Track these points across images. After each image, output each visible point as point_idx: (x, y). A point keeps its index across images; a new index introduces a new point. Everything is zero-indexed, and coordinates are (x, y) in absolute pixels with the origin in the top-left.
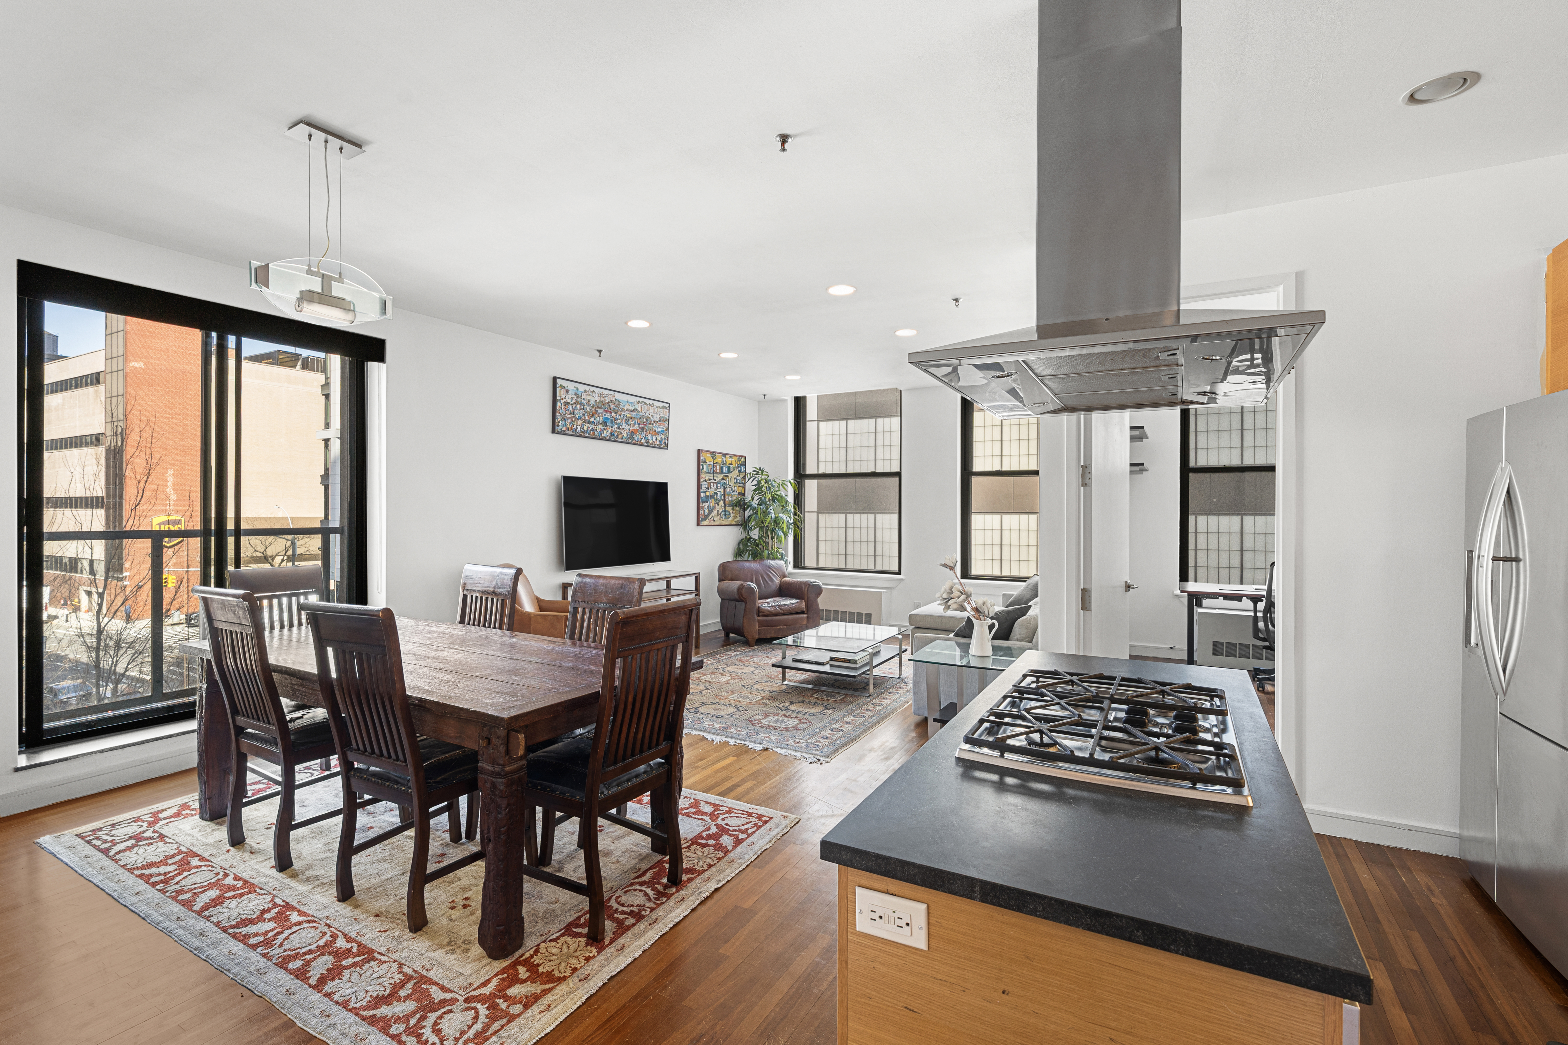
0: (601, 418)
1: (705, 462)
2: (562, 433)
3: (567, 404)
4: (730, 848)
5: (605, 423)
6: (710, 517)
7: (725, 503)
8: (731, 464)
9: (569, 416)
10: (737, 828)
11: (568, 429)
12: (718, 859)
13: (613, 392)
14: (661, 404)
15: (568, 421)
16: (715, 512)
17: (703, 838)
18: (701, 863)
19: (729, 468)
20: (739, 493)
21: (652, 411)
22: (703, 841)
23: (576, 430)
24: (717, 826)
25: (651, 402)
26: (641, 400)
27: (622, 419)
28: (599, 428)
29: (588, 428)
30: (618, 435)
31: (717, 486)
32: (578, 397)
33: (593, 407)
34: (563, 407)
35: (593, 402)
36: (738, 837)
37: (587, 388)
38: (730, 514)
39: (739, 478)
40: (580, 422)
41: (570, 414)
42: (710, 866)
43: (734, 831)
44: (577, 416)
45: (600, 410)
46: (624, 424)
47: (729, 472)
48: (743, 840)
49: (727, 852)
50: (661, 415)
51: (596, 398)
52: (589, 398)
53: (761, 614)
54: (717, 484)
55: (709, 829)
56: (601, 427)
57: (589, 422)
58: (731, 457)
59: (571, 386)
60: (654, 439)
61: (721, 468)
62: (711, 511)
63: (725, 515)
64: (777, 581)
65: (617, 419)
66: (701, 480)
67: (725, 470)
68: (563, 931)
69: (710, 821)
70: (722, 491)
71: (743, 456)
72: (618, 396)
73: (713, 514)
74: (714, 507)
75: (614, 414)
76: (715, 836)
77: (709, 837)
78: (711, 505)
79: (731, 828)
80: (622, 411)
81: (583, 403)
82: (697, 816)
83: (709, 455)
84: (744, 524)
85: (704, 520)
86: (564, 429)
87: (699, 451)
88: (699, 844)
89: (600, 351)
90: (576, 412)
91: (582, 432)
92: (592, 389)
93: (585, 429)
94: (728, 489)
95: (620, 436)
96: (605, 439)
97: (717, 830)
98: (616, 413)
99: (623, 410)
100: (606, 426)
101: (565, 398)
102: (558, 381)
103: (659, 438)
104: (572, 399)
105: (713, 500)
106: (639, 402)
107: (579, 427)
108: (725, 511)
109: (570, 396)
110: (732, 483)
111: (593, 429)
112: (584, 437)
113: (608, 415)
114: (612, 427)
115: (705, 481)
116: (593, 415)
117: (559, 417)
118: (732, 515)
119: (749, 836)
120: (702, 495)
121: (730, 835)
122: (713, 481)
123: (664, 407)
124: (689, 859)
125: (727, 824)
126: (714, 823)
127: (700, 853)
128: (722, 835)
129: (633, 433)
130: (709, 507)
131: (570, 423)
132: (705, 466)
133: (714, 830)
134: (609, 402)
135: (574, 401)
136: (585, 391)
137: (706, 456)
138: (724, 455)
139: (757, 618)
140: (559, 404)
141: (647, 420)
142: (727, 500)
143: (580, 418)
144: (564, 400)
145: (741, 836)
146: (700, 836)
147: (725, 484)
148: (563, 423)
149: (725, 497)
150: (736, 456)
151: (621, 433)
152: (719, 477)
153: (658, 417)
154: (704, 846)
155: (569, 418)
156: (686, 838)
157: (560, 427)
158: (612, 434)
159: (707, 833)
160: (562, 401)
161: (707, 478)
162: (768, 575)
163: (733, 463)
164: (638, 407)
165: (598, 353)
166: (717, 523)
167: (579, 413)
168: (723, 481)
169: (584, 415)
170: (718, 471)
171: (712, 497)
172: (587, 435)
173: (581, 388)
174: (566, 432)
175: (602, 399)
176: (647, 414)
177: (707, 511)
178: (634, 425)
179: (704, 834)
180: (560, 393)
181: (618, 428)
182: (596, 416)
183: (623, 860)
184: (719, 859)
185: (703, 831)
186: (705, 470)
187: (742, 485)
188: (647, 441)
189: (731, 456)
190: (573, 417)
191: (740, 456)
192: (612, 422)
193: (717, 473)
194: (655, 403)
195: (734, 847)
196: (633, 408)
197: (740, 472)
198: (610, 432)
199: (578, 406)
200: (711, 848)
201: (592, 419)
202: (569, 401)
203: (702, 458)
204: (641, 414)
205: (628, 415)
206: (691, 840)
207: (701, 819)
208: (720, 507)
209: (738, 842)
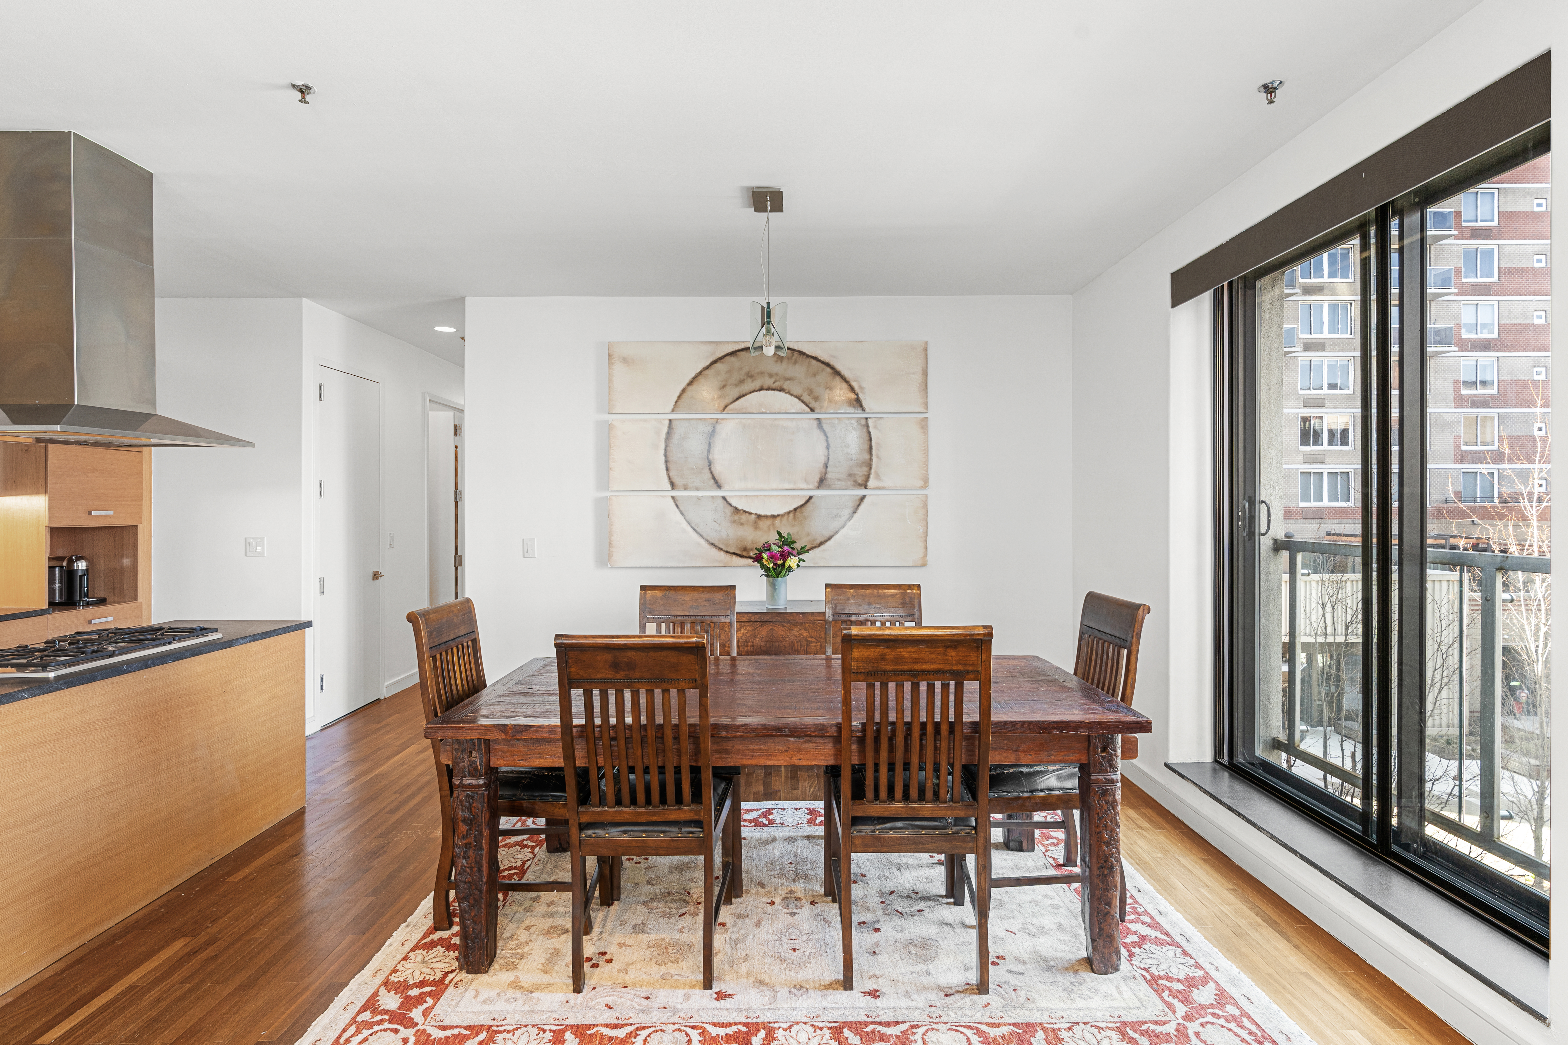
4: (383, 991)
10: (376, 1028)
12: (398, 970)
17: (430, 994)
18: (419, 958)
22: (427, 989)
24: (411, 1024)
36: (373, 1012)
42: (405, 958)
43: (379, 1023)
48: (363, 1009)
49: (386, 983)
55: (426, 1013)
68: (525, 868)
69: (430, 1030)
76: (409, 1003)
77: (420, 1000)
79: (387, 1025)
82: (456, 1031)
88: (433, 983)
97: (411, 1015)
119: (354, 1021)
121: (386, 1012)
124: (438, 959)
125: (396, 1031)
126: (419, 1027)
127: (426, 970)
128: (399, 1008)
133: (416, 1014)
145: (366, 1016)
146: (436, 996)
154: (422, 984)
156: (456, 986)
159: (425, 1005)
179: (430, 1001)
183: (523, 935)
184: (395, 971)
185: (433, 1007)
195: (376, 994)
200: (411, 982)
206: (448, 985)
207: (444, 1028)
209: (371, 1004)
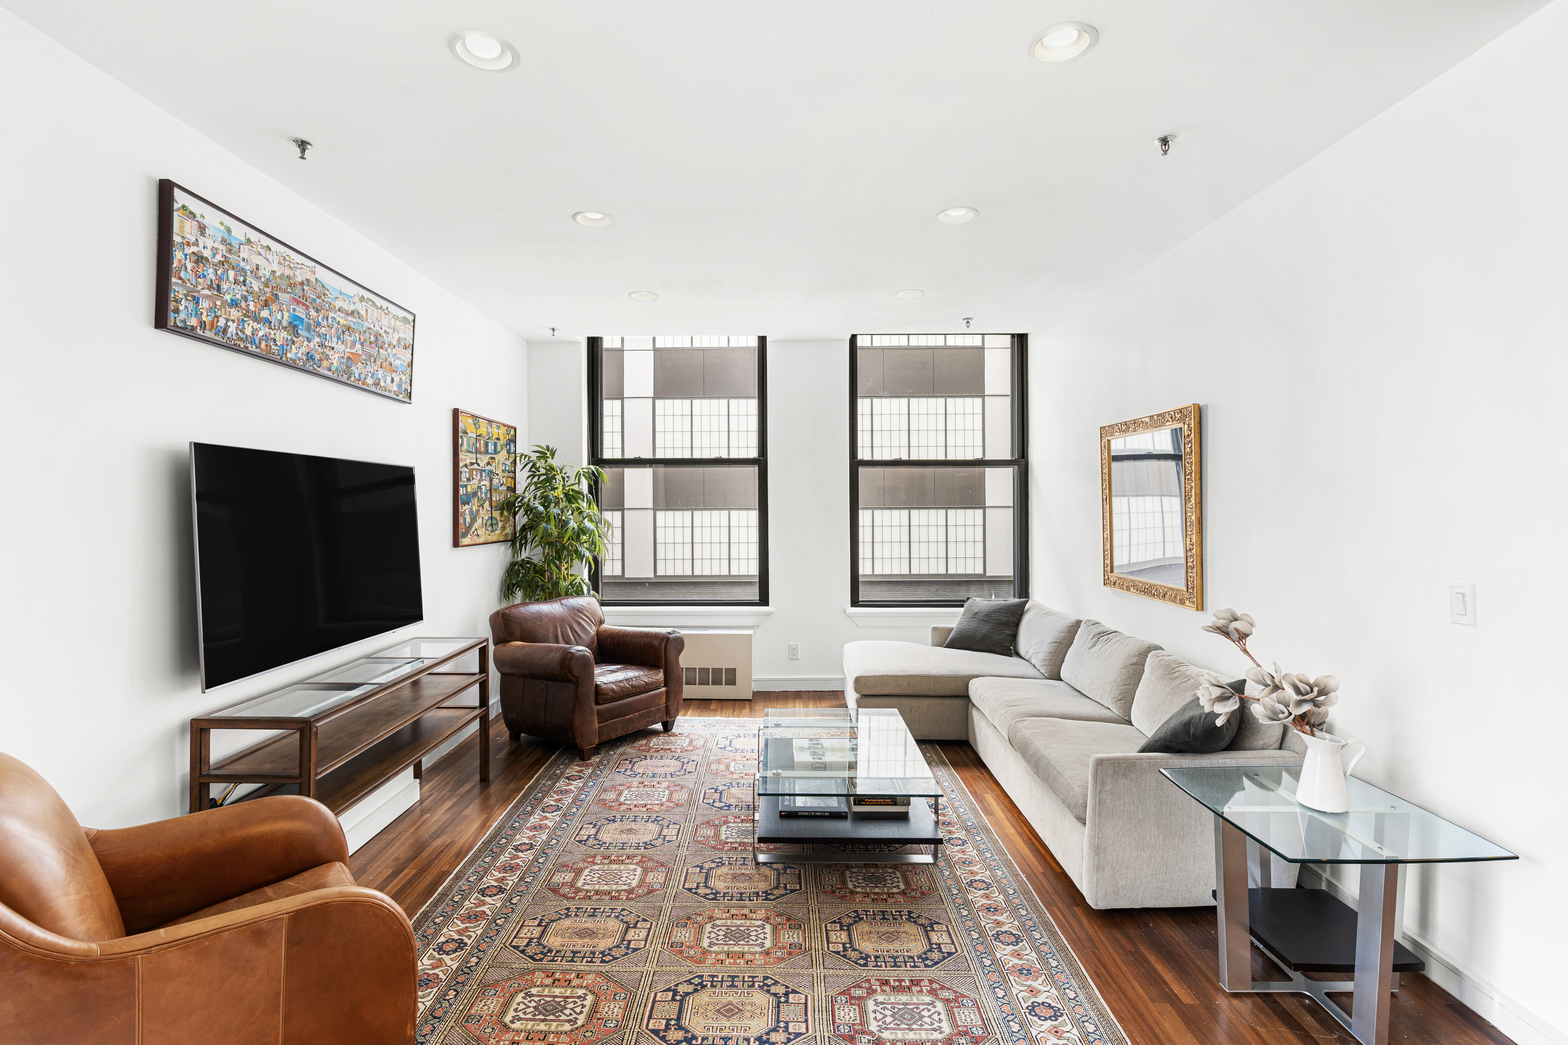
0: (286, 315)
1: (465, 432)
2: (186, 332)
3: (200, 259)
5: (293, 327)
6: (473, 529)
7: (491, 505)
8: (498, 439)
9: (206, 292)
11: (203, 325)
13: (313, 264)
14: (401, 314)
15: (205, 304)
16: (479, 521)
19: (495, 445)
20: (508, 488)
21: (385, 321)
23: (225, 330)
25: (385, 304)
26: (367, 295)
27: (330, 327)
28: (281, 336)
29: (255, 331)
30: (321, 360)
31: (481, 476)
32: (230, 251)
33: (266, 285)
34: (189, 265)
35: (268, 275)
37: (254, 236)
38: (497, 524)
39: (508, 463)
40: (235, 313)
41: (210, 287)
44: (228, 297)
45: (284, 297)
46: (335, 340)
47: (496, 452)
50: (402, 335)
51: (275, 267)
52: (257, 260)
53: (600, 698)
54: (482, 471)
56: (284, 334)
57: (257, 319)
58: (498, 428)
59: (212, 218)
60: (389, 379)
61: (486, 444)
62: (473, 520)
63: (492, 525)
64: (592, 630)
65: (318, 324)
66: (461, 464)
67: (491, 448)
70: (487, 483)
71: (512, 427)
72: (322, 274)
73: (476, 525)
74: (478, 511)
75: (313, 313)
78: (474, 508)
80: (330, 310)
81: (243, 270)
83: (470, 421)
84: (516, 540)
85: (465, 535)
86: (193, 322)
87: (456, 413)
89: (303, 145)
90: (225, 286)
91: (241, 339)
92: (266, 241)
93: (248, 331)
94: (495, 481)
95: (325, 363)
96: (291, 366)
98: (317, 311)
99: (331, 308)
100: (297, 335)
101: (196, 244)
102: (177, 193)
103: (397, 379)
104: (215, 251)
105: (476, 499)
106: (362, 299)
107: (232, 327)
108: (492, 518)
109: (210, 243)
110: (499, 471)
111: (266, 337)
112: (245, 352)
113: (301, 312)
114: (309, 340)
115: (466, 466)
116: (266, 304)
117: (177, 289)
118: (500, 524)
120: (462, 491)
122: (475, 466)
123: (405, 320)
129: (350, 360)
130: (471, 511)
131: (210, 309)
132: (465, 440)
134: (302, 283)
135: (219, 258)
136: (249, 241)
137: (465, 423)
138: (490, 422)
139: (596, 708)
140: (178, 255)
141: (377, 339)
142: (494, 499)
143: (234, 304)
144: (194, 249)
147: (491, 472)
148: (191, 306)
149: (491, 495)
150: (505, 425)
151: (327, 358)
152: (484, 459)
153: (396, 337)
155: (207, 297)
157: (182, 316)
158: (309, 357)
160: (189, 250)
161: (468, 462)
162: (579, 624)
163: (501, 437)
164: (360, 307)
165: (297, 151)
166: (481, 540)
167: (231, 291)
168: (488, 468)
169: (245, 298)
170: (482, 449)
171: (475, 494)
172: (253, 349)
173: (239, 232)
174: (199, 331)
175: (288, 272)
176: (377, 328)
177: (468, 520)
178: (353, 345)
180: (182, 228)
181: (322, 345)
182: (274, 307)
186: (465, 447)
187: (512, 475)
188: (377, 384)
189: (500, 425)
190: (219, 297)
191: (509, 427)
192: (308, 329)
193: (480, 453)
194: (392, 308)
196: (352, 308)
197: (509, 452)
198: (304, 350)
199: (231, 274)
201: (265, 314)
202: (207, 253)
203: (461, 425)
204: (366, 324)
205: (342, 322)
208: (484, 514)
